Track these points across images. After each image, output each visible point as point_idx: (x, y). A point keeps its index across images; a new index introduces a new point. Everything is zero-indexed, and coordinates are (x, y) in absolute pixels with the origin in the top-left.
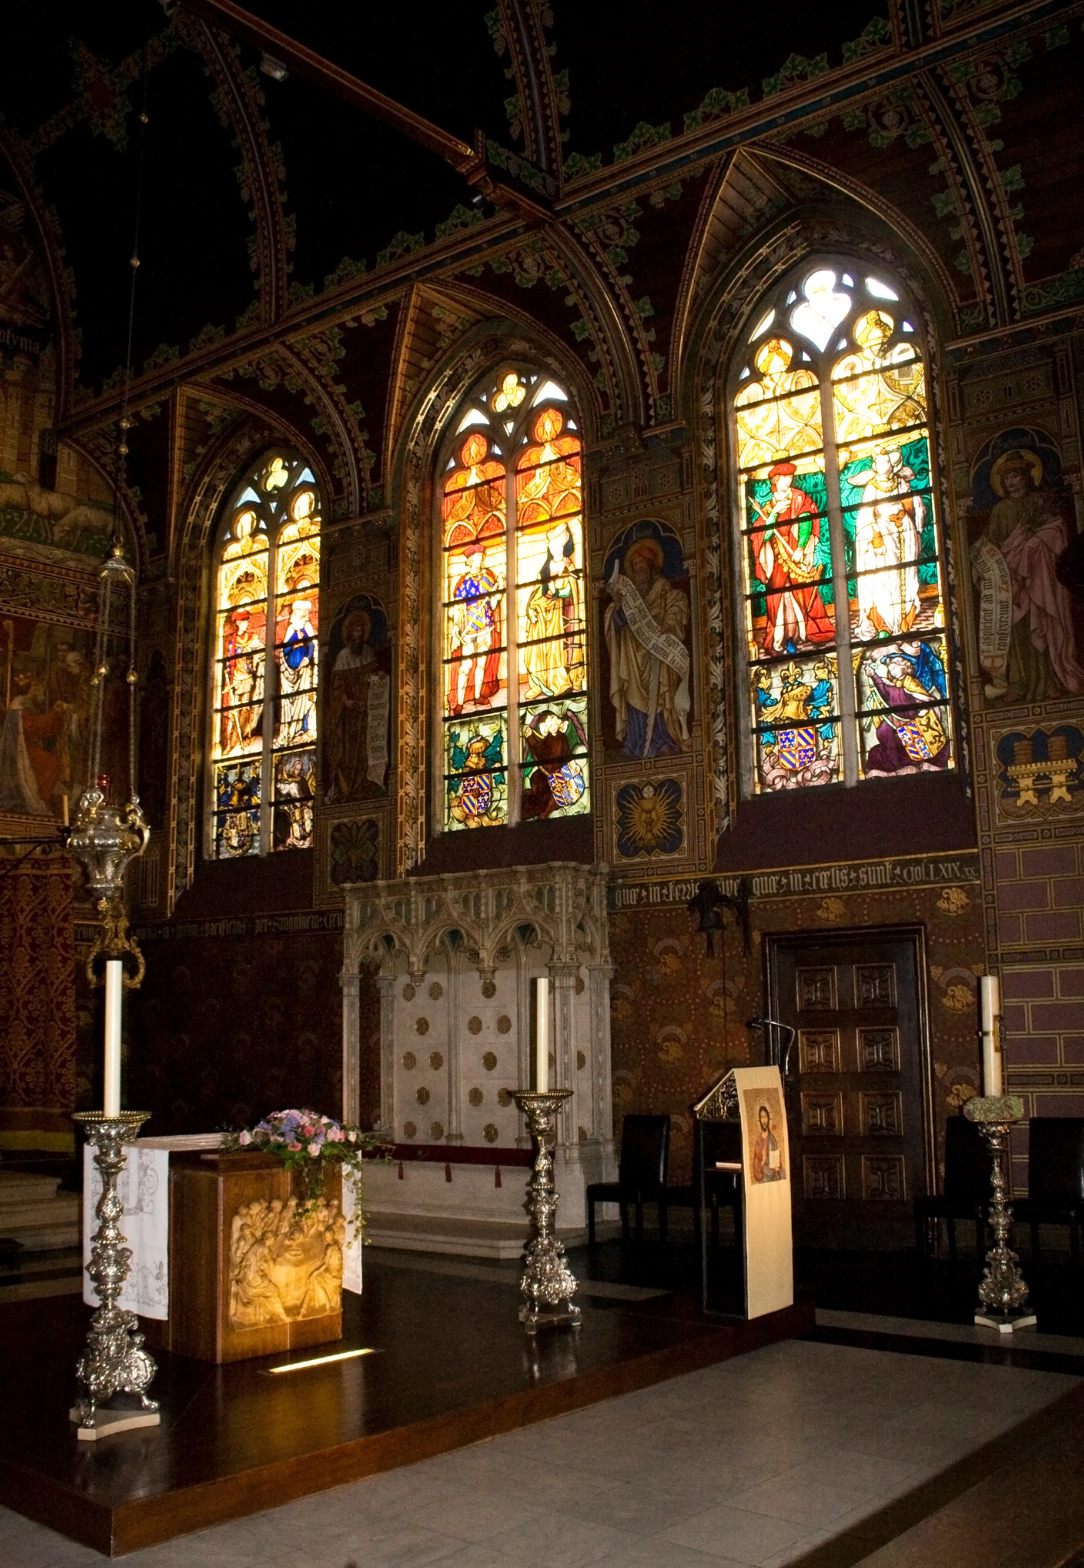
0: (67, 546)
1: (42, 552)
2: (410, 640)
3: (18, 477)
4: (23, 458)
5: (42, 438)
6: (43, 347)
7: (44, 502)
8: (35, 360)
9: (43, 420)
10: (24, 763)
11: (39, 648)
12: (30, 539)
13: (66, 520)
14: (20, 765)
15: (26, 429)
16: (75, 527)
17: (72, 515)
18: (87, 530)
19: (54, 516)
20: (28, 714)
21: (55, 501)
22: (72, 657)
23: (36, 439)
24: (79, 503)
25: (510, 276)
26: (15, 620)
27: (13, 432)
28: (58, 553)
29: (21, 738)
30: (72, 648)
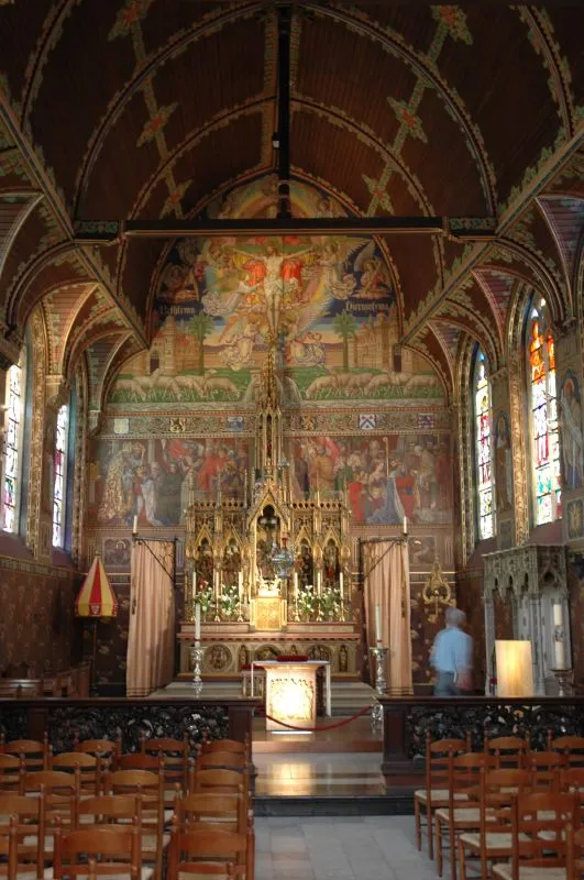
0: (411, 396)
1: (398, 402)
2: (518, 431)
3: (384, 370)
4: (385, 361)
5: (393, 348)
6: (389, 305)
7: (397, 378)
8: (387, 313)
9: (393, 340)
10: (397, 501)
11: (401, 447)
12: (391, 398)
13: (409, 384)
14: (396, 502)
15: (385, 346)
16: (413, 386)
17: (411, 382)
18: (420, 386)
19: (402, 384)
20: (397, 479)
21: (402, 377)
22: (417, 448)
23: (390, 350)
24: (414, 374)
25: (501, 259)
26: (388, 436)
27: (380, 348)
28: (406, 401)
29: (396, 491)
30: (417, 444)
